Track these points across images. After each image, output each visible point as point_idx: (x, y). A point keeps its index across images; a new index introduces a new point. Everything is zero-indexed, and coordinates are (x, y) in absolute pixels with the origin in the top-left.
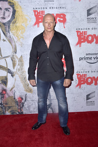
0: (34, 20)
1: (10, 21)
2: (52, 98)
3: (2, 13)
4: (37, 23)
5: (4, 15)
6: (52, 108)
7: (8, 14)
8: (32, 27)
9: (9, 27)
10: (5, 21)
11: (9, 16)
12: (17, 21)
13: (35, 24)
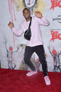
0: (51, 5)
1: (33, 6)
2: (60, 62)
3: (28, 1)
4: (53, 7)
5: (29, 2)
6: (60, 69)
7: (32, 1)
8: (49, 11)
9: (33, 10)
10: (30, 6)
11: (33, 2)
12: (38, 6)
13: (51, 8)
